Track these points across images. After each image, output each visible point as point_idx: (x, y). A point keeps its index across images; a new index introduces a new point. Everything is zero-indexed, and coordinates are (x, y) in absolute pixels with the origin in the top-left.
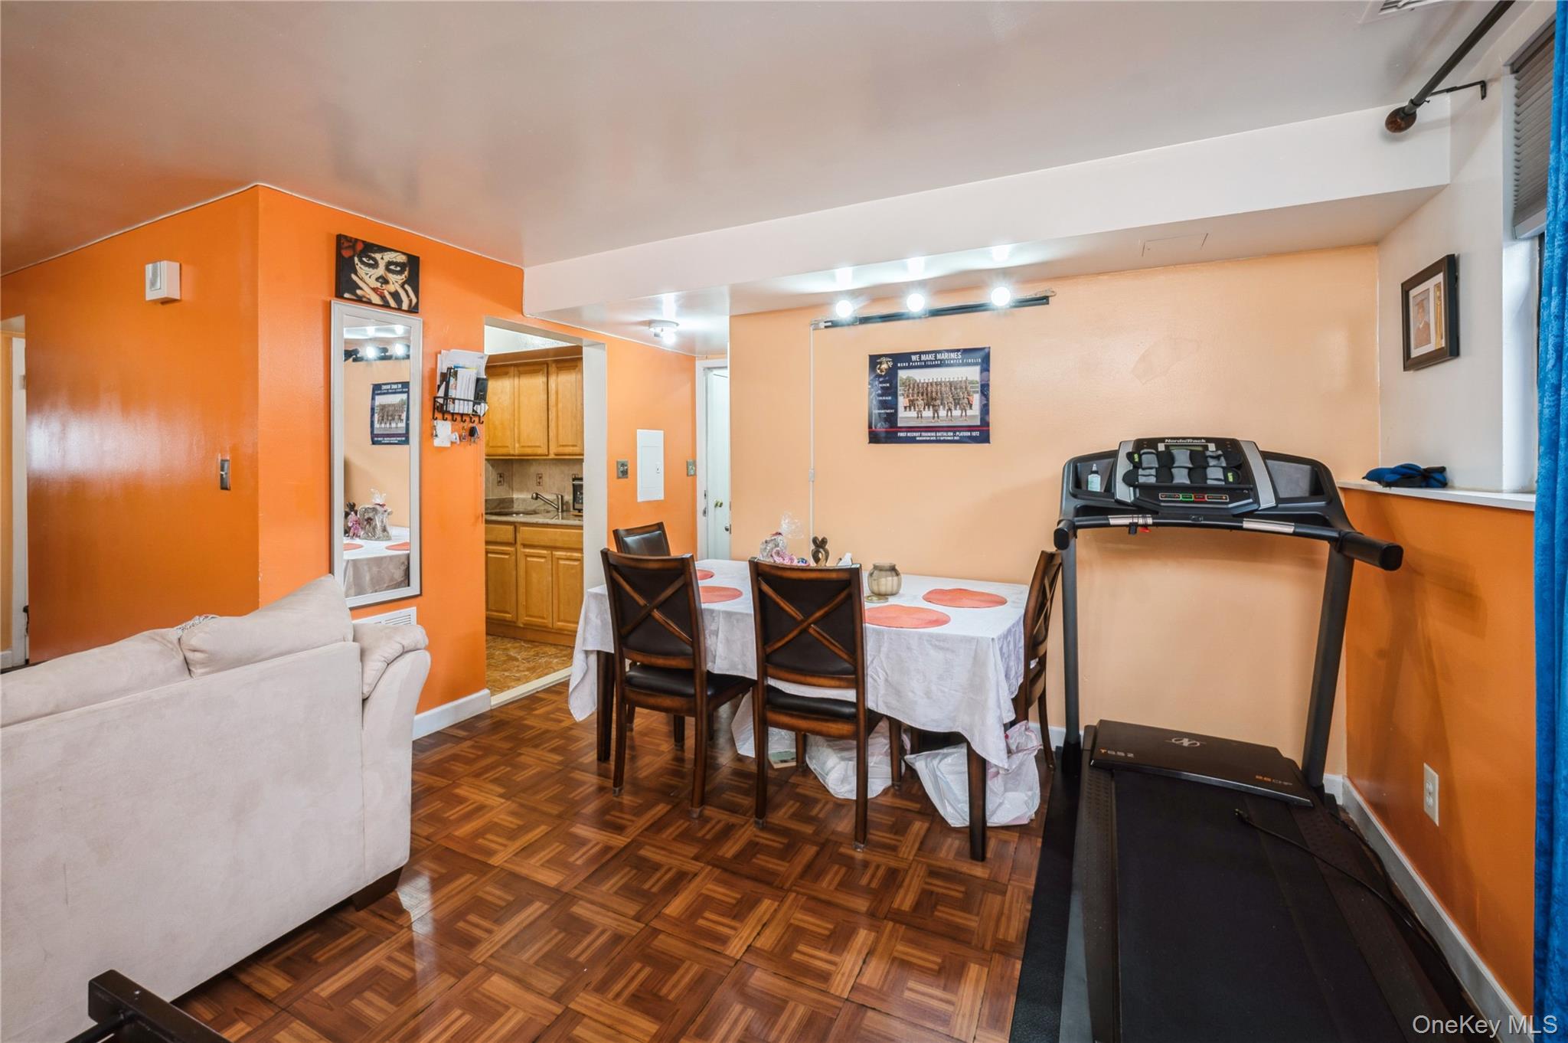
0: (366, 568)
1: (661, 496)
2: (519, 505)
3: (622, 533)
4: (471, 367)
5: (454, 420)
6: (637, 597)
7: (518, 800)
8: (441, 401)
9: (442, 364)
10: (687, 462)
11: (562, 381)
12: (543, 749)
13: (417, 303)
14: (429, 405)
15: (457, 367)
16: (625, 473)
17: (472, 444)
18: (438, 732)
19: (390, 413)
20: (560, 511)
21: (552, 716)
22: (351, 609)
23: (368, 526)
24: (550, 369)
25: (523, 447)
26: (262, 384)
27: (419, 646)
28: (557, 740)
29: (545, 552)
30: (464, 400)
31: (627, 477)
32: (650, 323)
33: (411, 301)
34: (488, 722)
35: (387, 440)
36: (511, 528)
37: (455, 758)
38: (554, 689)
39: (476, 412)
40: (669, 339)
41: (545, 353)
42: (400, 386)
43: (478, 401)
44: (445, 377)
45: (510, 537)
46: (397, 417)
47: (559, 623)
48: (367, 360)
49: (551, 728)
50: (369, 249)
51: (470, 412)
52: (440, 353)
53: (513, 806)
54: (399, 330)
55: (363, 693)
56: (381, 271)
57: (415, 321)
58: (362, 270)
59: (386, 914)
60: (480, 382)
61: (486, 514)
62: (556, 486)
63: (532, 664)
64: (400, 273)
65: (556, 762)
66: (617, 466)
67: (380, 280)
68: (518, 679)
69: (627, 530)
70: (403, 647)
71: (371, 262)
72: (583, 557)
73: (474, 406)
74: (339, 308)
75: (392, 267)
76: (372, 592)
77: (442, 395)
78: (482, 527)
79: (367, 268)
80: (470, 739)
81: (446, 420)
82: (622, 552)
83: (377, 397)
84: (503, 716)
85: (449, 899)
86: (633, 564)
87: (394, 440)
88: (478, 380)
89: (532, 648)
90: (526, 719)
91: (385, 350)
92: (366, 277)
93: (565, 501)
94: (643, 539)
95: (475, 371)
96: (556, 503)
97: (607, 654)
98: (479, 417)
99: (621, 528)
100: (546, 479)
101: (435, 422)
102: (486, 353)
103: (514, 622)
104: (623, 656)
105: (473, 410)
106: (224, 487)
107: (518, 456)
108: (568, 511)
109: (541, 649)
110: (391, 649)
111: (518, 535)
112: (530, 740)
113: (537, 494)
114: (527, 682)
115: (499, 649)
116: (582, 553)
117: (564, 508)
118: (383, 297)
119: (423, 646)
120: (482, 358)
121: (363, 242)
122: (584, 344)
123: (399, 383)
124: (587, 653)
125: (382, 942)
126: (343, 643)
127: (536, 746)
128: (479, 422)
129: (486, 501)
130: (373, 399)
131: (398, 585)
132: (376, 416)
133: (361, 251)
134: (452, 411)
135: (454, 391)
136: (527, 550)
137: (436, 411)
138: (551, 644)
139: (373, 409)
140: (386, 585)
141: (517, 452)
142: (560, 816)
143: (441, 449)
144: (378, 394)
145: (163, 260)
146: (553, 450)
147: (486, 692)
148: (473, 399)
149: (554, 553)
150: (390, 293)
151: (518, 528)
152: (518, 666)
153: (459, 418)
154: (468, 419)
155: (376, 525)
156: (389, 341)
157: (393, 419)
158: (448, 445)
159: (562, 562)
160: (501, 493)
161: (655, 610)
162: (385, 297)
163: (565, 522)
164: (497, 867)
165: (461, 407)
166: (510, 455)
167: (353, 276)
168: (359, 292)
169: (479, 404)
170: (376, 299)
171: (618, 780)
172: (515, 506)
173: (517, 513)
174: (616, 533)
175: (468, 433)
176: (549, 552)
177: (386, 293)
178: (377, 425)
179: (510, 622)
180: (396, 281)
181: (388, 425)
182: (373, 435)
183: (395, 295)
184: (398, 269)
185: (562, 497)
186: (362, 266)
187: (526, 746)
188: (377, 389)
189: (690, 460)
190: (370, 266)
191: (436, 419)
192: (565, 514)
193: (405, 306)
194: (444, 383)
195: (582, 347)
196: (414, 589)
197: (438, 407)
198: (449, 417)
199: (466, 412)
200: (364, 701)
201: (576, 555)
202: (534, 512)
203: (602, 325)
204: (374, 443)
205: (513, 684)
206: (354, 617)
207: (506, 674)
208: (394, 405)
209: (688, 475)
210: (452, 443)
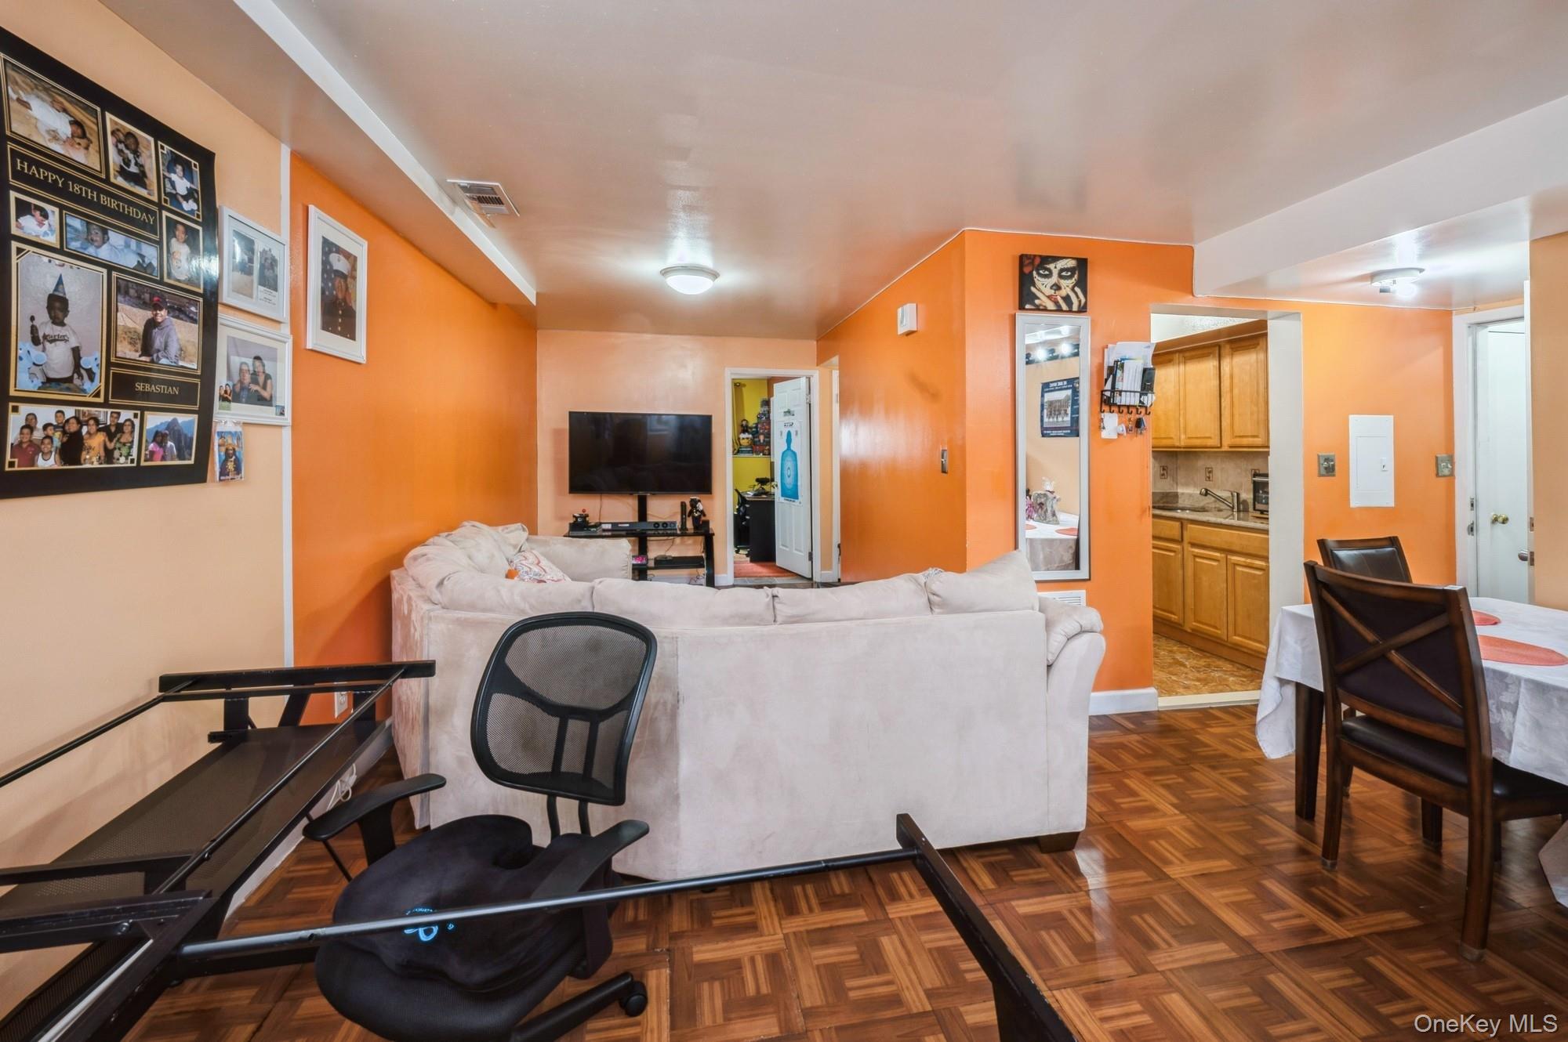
0: (1040, 547)
1: (1389, 501)
2: (1184, 501)
3: (1331, 545)
4: (1136, 356)
5: (1120, 412)
6: (1361, 628)
7: (1194, 818)
8: (1108, 394)
9: (1109, 358)
10: (1437, 458)
11: (1240, 364)
12: (1222, 774)
13: (1086, 303)
14: (1097, 398)
15: (1124, 359)
16: (1330, 470)
17: (1139, 436)
18: (1105, 716)
19: (1057, 408)
20: (1236, 510)
21: (1230, 740)
22: (1037, 582)
23: (1040, 510)
24: (1222, 351)
25: (1189, 438)
26: (969, 390)
27: (1095, 629)
28: (1238, 770)
29: (1217, 554)
30: (1131, 392)
31: (1334, 476)
32: (1373, 276)
33: (1080, 301)
34: (1155, 722)
35: (1054, 433)
36: (1177, 524)
37: (1122, 746)
38: (1232, 710)
39: (1143, 403)
40: (1406, 291)
41: (1218, 333)
42: (1065, 383)
43: (1145, 392)
44: (1112, 371)
45: (1176, 534)
46: (1063, 412)
47: (1235, 637)
48: (1037, 362)
49: (1231, 754)
50: (1043, 262)
51: (1137, 403)
52: (1107, 347)
53: (1189, 823)
54: (1065, 330)
55: (1048, 660)
56: (1054, 279)
57: (1084, 320)
58: (1039, 281)
59: (1065, 868)
60: (1147, 372)
61: (1154, 507)
62: (1233, 480)
63: (1202, 676)
64: (1070, 277)
65: (1239, 794)
66: (1319, 461)
67: (1054, 288)
68: (1187, 688)
69: (1339, 542)
70: (1081, 627)
71: (1047, 273)
72: (1268, 567)
73: (1140, 397)
74: (1022, 318)
75: (1064, 274)
76: (1045, 570)
77: (1110, 388)
78: (1148, 520)
79: (1043, 280)
80: (1138, 734)
81: (1113, 412)
82: (1331, 567)
83: (1046, 395)
84: (1172, 722)
85: (1123, 886)
86: (1355, 586)
87: (1060, 433)
88: (1145, 370)
89: (1201, 658)
90: (1199, 734)
91: (1052, 351)
92: (1043, 286)
93: (1241, 499)
94: (1363, 554)
95: (1142, 361)
96: (1230, 501)
97: (1312, 692)
98: (1146, 407)
99: (1331, 538)
100: (1217, 474)
101: (1103, 414)
102: (1152, 342)
103: (1180, 625)
104: (1337, 698)
105: (1140, 401)
106: (944, 471)
107: (1184, 448)
108: (1246, 510)
109: (1214, 662)
110: (1071, 627)
111: (1185, 533)
112: (1206, 758)
113: (1207, 490)
114: (1199, 693)
115: (1164, 650)
116: (1268, 562)
117: (1241, 507)
118: (1056, 303)
119: (1099, 630)
120: (1149, 347)
121: (1040, 256)
122: (1269, 317)
123: (1065, 380)
124: (1283, 682)
125: (1062, 893)
126: (1031, 611)
127: (1214, 768)
128: (1146, 413)
129: (1153, 493)
130: (1043, 396)
131: (1066, 567)
132: (1045, 411)
133: (1038, 266)
134: (1119, 404)
135: (1121, 383)
136: (1196, 550)
137: (1103, 404)
138: (1226, 659)
139: (1042, 406)
140: (1056, 565)
141: (1183, 444)
142: (1247, 859)
143: (1109, 441)
144: (1047, 392)
145: (906, 304)
146: (1227, 441)
147: (1152, 690)
148: (1139, 390)
149: (1229, 557)
150: (1062, 298)
151: (1184, 527)
152: (1186, 674)
153: (1125, 410)
154: (1134, 411)
155: (1047, 510)
156: (1056, 342)
157: (1060, 414)
158: (1115, 437)
159: (1239, 568)
160: (1165, 486)
161: (1393, 652)
162: (1058, 302)
163: (1242, 523)
164: (1173, 879)
165: (1128, 399)
166: (1174, 447)
167: (1033, 289)
168: (1037, 302)
169: (1146, 394)
170: (1051, 306)
171: (1330, 850)
172: (1180, 501)
173: (1183, 509)
174: (1322, 544)
175: (1134, 426)
176: (1223, 555)
177: (1059, 299)
178: (1046, 420)
179: (1176, 623)
180: (1067, 285)
181: (1055, 419)
182: (1043, 429)
183: (1067, 299)
184: (1069, 273)
185: (1238, 495)
186: (1040, 279)
187: (1201, 763)
188: (1046, 387)
189: (1442, 455)
190: (1045, 276)
191: (1104, 412)
192: (1242, 514)
193: (1075, 308)
194: (1111, 376)
195: (1266, 321)
196: (1083, 573)
197: (1105, 400)
198: (1116, 409)
199: (1132, 404)
200: (1049, 667)
201: (1258, 563)
202: (1203, 510)
203: (1297, 290)
204: (1043, 435)
205: (1181, 690)
206: (1039, 590)
207: (1174, 678)
208: (1059, 401)
209: (1437, 475)
210: (1119, 434)
